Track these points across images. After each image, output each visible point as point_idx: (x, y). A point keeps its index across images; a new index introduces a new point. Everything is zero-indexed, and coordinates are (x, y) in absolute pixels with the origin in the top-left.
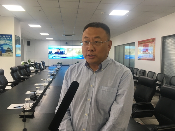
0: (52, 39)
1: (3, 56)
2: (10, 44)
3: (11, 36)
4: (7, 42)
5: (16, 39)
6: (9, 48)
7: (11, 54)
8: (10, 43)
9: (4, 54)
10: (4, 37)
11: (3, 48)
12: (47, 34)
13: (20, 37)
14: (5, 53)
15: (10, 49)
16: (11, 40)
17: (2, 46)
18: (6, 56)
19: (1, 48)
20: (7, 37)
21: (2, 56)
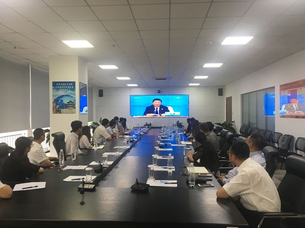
0: (136, 85)
1: (63, 113)
2: (72, 96)
3: (74, 83)
4: (69, 92)
5: (81, 87)
6: (70, 102)
7: (73, 110)
8: (71, 94)
9: (64, 110)
10: (63, 86)
11: (62, 101)
12: (128, 78)
13: (87, 84)
14: (66, 108)
15: (72, 102)
16: (74, 89)
17: (61, 99)
18: (67, 113)
19: (60, 101)
20: (68, 85)
21: (60, 113)
